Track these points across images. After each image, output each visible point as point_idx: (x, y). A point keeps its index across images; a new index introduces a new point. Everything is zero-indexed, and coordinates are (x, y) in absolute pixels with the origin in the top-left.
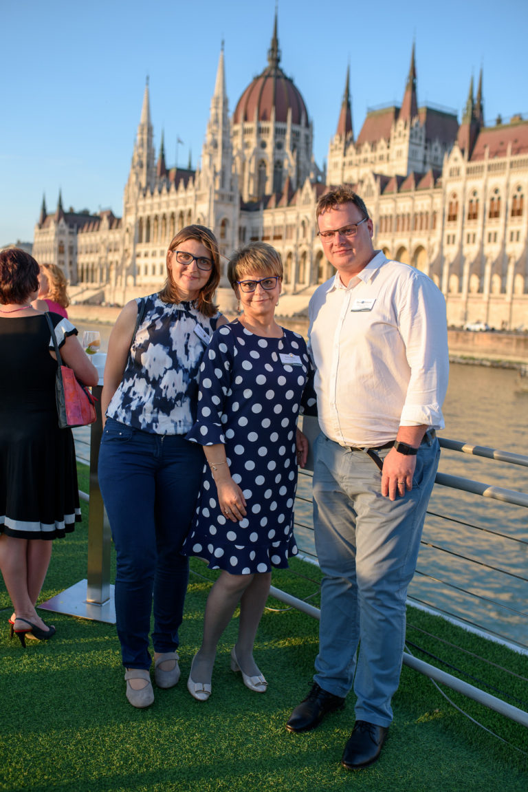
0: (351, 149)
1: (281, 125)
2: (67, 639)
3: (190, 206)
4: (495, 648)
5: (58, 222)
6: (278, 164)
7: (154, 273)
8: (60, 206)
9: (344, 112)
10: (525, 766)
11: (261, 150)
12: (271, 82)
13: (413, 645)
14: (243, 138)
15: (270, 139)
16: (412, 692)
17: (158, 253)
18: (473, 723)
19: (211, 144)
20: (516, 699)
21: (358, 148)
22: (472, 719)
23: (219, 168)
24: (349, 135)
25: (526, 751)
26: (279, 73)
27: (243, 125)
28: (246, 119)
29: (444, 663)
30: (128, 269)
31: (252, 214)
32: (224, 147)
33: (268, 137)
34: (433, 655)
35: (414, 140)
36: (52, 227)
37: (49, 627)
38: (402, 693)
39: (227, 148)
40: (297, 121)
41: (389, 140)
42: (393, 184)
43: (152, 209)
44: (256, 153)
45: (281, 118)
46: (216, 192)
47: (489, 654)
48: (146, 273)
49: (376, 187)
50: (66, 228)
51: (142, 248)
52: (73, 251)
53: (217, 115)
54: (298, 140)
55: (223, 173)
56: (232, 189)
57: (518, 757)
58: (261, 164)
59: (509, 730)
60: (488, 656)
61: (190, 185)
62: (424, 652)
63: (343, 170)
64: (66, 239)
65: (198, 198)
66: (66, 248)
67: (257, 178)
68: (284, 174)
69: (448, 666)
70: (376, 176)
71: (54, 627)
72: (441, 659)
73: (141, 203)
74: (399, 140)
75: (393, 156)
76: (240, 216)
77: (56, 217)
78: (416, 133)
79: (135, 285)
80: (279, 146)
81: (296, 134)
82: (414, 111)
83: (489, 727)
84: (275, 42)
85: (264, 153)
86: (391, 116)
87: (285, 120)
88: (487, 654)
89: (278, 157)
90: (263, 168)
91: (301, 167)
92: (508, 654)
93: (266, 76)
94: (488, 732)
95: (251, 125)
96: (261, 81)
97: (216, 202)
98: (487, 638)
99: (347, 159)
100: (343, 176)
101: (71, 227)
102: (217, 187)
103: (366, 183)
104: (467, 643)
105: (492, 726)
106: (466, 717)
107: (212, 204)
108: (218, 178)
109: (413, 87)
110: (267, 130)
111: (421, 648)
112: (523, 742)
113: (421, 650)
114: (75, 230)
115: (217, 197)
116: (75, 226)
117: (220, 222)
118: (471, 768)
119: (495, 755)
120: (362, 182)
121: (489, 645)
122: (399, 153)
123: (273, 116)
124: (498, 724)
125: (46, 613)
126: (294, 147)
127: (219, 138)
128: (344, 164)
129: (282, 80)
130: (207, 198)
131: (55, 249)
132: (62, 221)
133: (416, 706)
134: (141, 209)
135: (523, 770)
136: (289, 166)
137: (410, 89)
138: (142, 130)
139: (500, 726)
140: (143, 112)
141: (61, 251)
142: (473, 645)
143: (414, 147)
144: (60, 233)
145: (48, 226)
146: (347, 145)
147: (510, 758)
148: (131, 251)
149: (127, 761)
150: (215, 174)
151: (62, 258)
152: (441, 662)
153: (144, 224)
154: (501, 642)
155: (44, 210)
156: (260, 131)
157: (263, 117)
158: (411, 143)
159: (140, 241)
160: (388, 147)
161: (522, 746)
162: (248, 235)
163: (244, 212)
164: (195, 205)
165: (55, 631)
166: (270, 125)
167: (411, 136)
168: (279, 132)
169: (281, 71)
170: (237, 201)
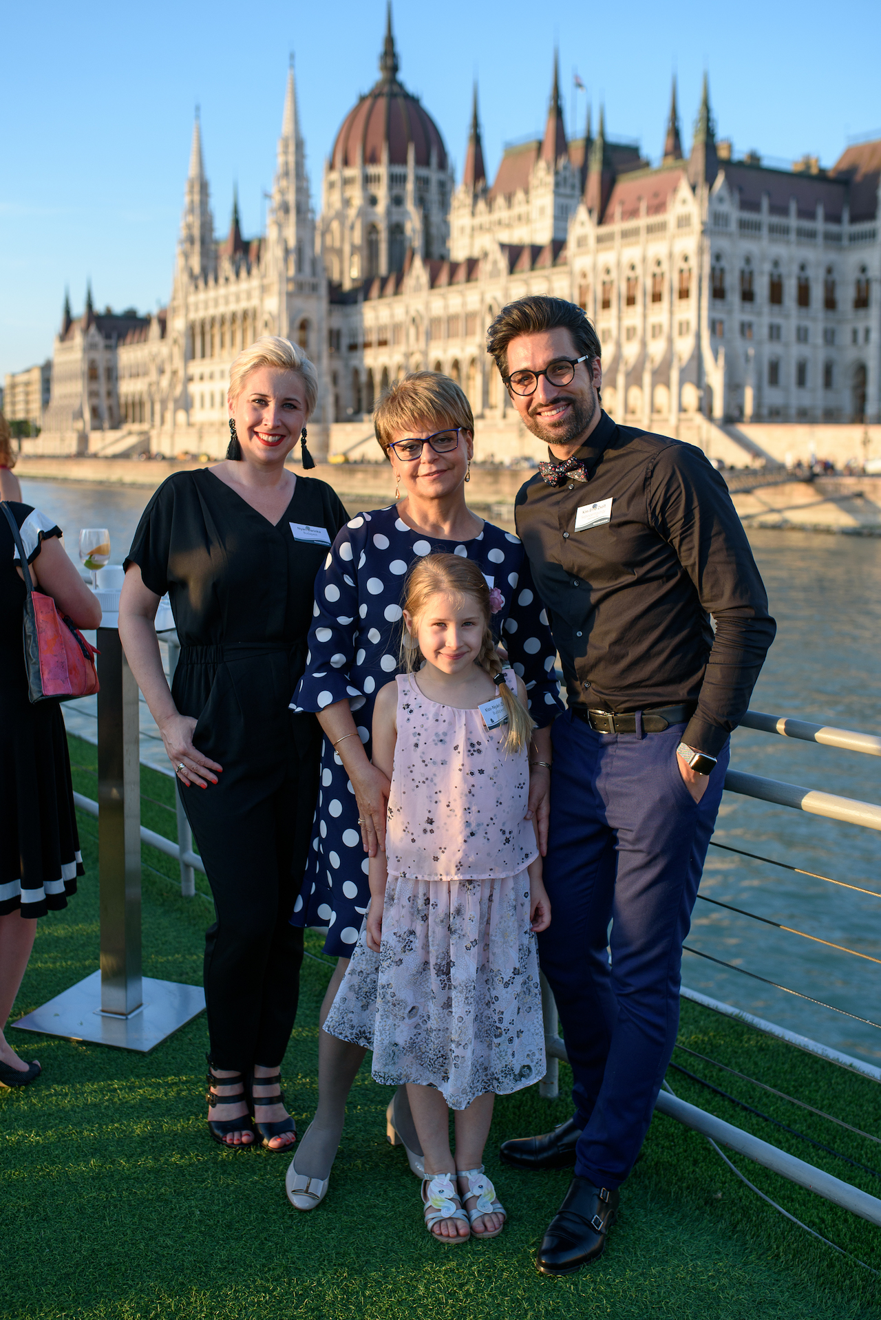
0: (481, 205)
1: (398, 170)
2: (58, 1083)
3: (255, 302)
4: (833, 1072)
5: (86, 331)
6: (396, 230)
7: (212, 404)
8: (90, 305)
9: (472, 150)
10: (873, 1296)
11: (370, 209)
12: (382, 103)
13: (685, 1073)
14: (343, 192)
15: (382, 192)
16: (675, 1162)
17: (217, 375)
18: (784, 1216)
19: (280, 208)
20: (866, 1167)
21: (490, 204)
22: (781, 1209)
23: (292, 243)
24: (480, 185)
25: (877, 1268)
26: (396, 89)
27: (341, 172)
28: (346, 162)
29: (738, 1104)
30: (176, 401)
31: (349, 309)
32: (299, 210)
33: (379, 189)
34: (720, 1089)
35: (562, 190)
36: (78, 339)
37: (30, 1063)
38: (656, 1164)
39: (303, 211)
40: (422, 161)
41: (527, 192)
42: (525, 259)
43: (206, 308)
44: (361, 213)
45: (397, 158)
46: (289, 280)
47: (821, 1084)
48: (202, 405)
49: (503, 263)
50: (99, 340)
51: (196, 368)
52: (112, 375)
53: (286, 164)
54: (427, 190)
55: (300, 250)
56: (314, 273)
57: (862, 1280)
58: (371, 229)
59: (849, 1228)
60: (820, 1088)
61: (255, 271)
62: (704, 1085)
63: (472, 237)
64: (101, 357)
65: (264, 289)
66: (101, 371)
67: (365, 252)
68: (407, 244)
69: (745, 1109)
70: (503, 246)
71: (37, 1062)
72: (733, 1097)
73: (192, 299)
74: (541, 191)
75: (534, 215)
76: (330, 312)
77: (83, 324)
78: (565, 179)
79: (190, 424)
80: (397, 201)
81: (422, 182)
82: (561, 144)
83: (812, 1224)
84: (390, 41)
85: (375, 214)
86: (533, 154)
87: (404, 161)
88: (817, 1082)
89: (395, 218)
90: (374, 237)
91: (434, 231)
92: (857, 1081)
93: (375, 95)
94: (809, 1234)
95: (354, 172)
96: (368, 103)
97: (290, 295)
98: (820, 1052)
99: (478, 220)
100: (472, 245)
101: (108, 337)
102: (292, 272)
103: (491, 258)
104: (783, 1064)
105: (817, 1221)
106: (771, 1205)
107: (284, 298)
108: (292, 258)
109: (558, 112)
110: (377, 179)
111: (699, 1076)
112: (873, 1250)
113: (699, 1081)
114: (113, 342)
115: (291, 287)
116: (115, 335)
117: (297, 323)
118: (774, 1304)
119: (818, 1277)
120: (486, 255)
121: (823, 1068)
122: (542, 210)
123: (384, 157)
124: (828, 1218)
125: (27, 1036)
126: (421, 201)
127: (291, 198)
128: (473, 229)
129: (400, 101)
130: (275, 288)
131: (83, 374)
132: (93, 329)
133: (680, 1188)
134: (192, 308)
135: (869, 1304)
136: (414, 230)
137: (554, 114)
138: (192, 187)
139: (833, 1221)
140: (193, 159)
141: (92, 374)
142: (793, 1067)
143: (563, 201)
144: (90, 347)
145: (72, 338)
146: (476, 197)
147: (848, 1282)
148: (181, 373)
149: (148, 1312)
150: (287, 251)
151: (95, 387)
152: (733, 1101)
153: (198, 330)
154: (845, 1059)
155: (68, 312)
156: (368, 180)
157: (370, 159)
158: (557, 194)
159: (193, 357)
160: (528, 202)
161: (870, 1258)
162: (345, 342)
163: (336, 307)
164: (262, 300)
165: (40, 1071)
166: (381, 170)
167: (557, 185)
168: (396, 180)
169: (401, 86)
170: (323, 290)
